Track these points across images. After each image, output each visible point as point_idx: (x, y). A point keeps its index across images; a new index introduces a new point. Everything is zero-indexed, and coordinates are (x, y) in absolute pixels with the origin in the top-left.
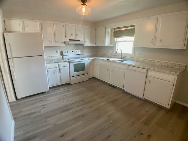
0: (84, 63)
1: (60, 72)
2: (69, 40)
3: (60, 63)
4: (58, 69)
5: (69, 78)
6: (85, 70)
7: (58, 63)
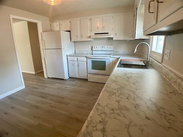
0: (105, 62)
1: (78, 66)
2: (95, 34)
3: (78, 57)
4: (76, 62)
5: (86, 74)
6: (105, 70)
7: (77, 57)
